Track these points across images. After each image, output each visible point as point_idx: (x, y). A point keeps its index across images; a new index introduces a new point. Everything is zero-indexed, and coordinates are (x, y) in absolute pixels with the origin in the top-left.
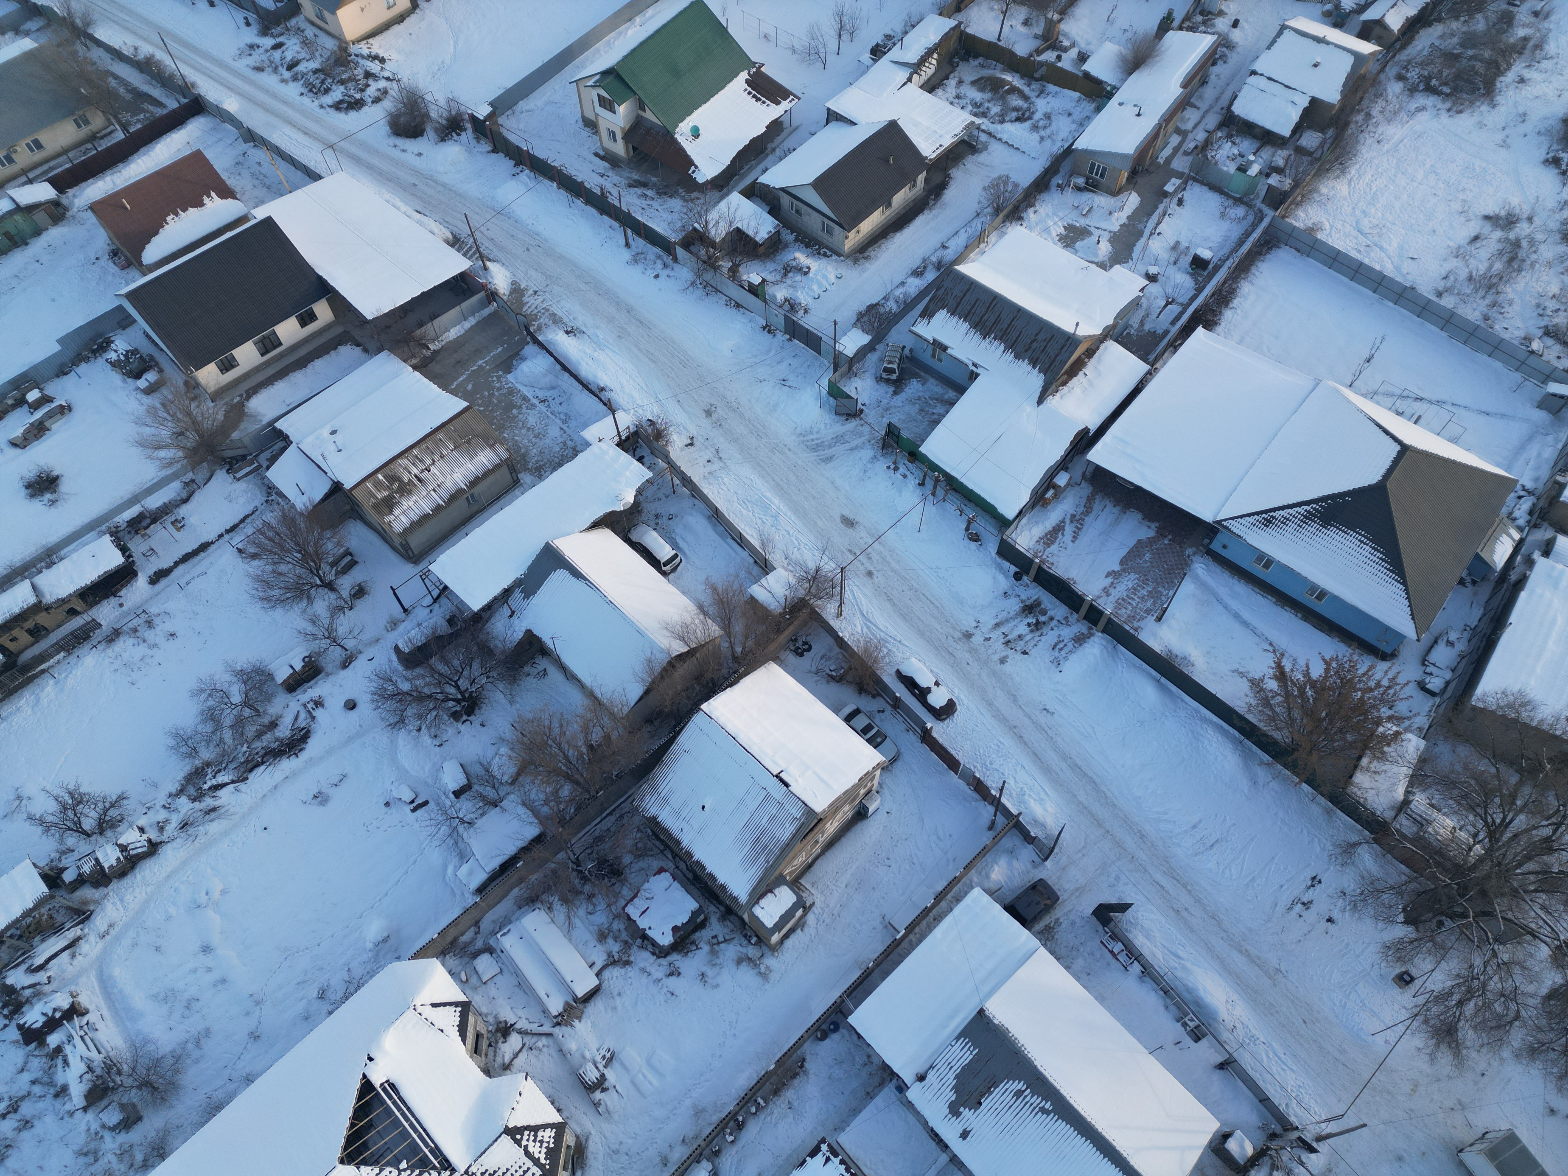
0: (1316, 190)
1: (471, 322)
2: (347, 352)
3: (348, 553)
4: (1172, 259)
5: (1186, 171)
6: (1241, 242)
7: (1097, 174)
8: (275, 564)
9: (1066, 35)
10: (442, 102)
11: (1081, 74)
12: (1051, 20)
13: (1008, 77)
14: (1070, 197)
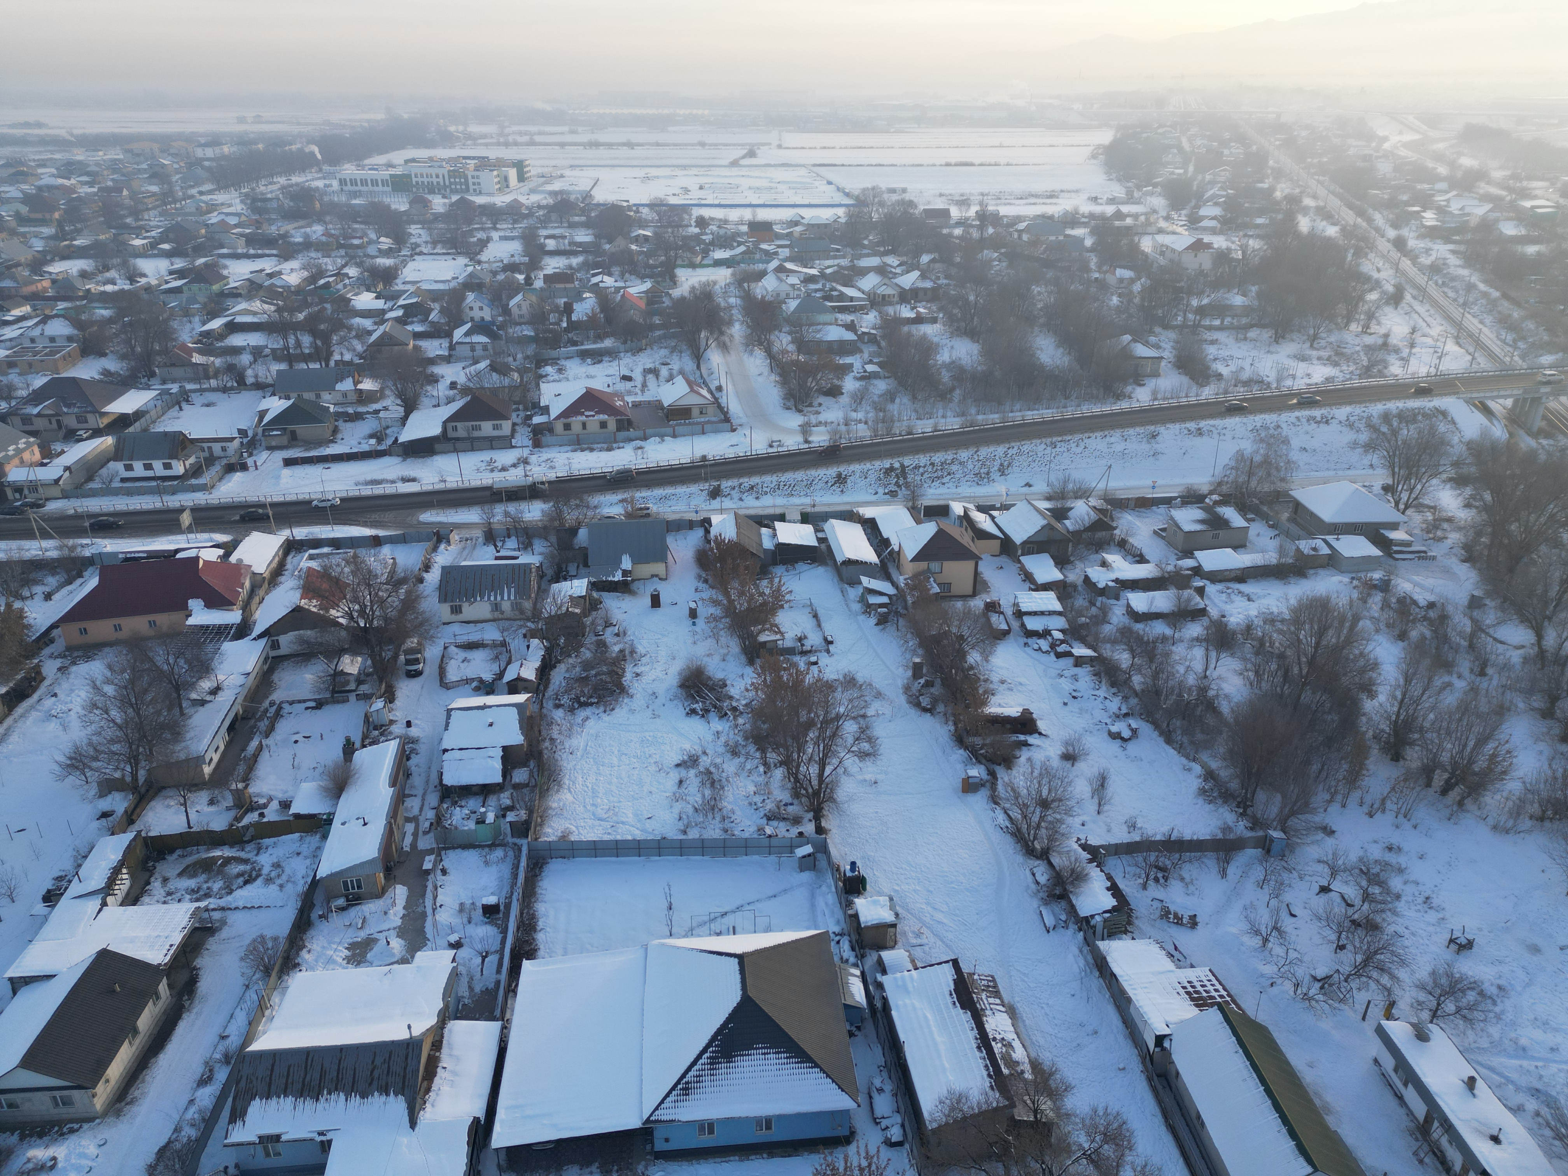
0: (549, 808)
4: (465, 920)
5: (434, 846)
6: (515, 876)
7: (353, 888)
9: (258, 795)
11: (291, 818)
12: (237, 790)
13: (217, 853)
14: (337, 920)
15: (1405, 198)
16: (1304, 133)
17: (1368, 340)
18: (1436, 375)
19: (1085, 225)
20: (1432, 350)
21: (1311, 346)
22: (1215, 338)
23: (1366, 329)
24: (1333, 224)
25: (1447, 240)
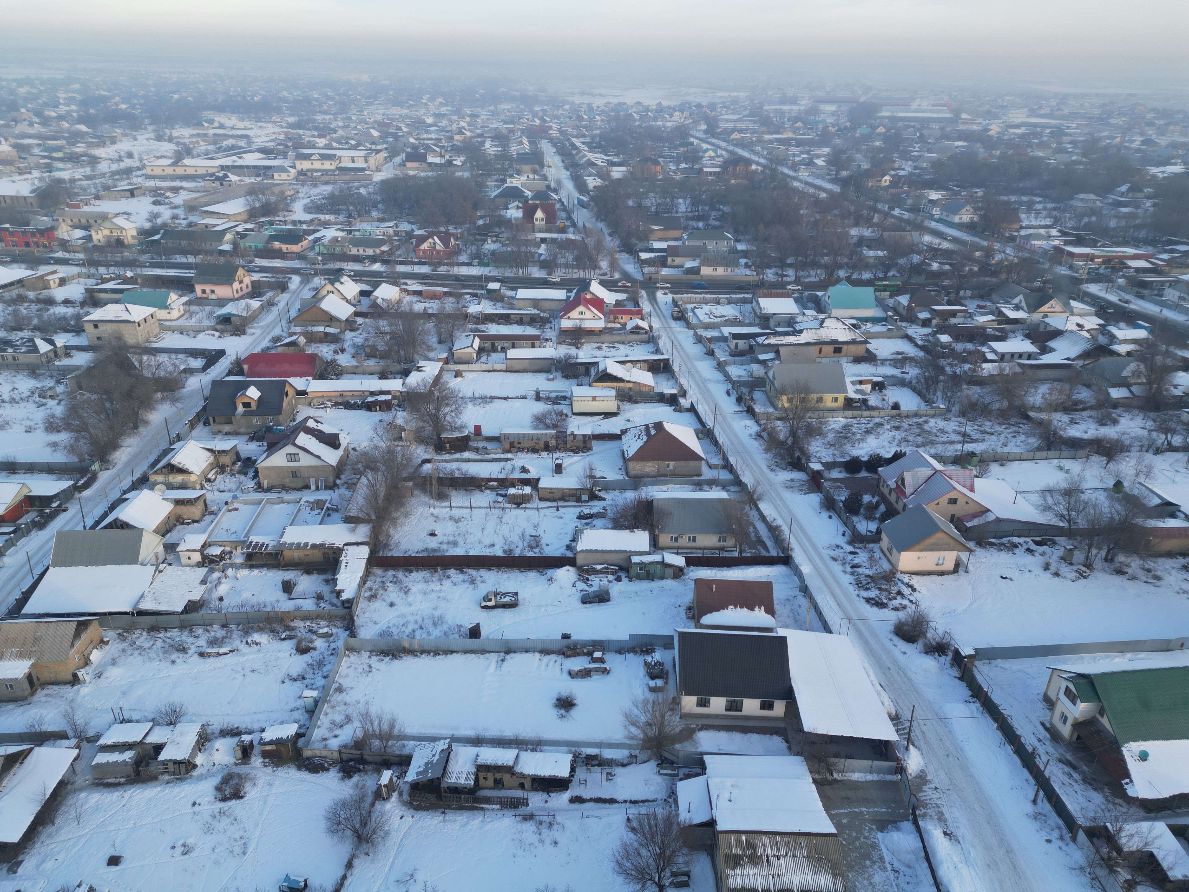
1: (875, 777)
2: (777, 741)
3: (688, 874)
8: (641, 844)
10: (940, 631)
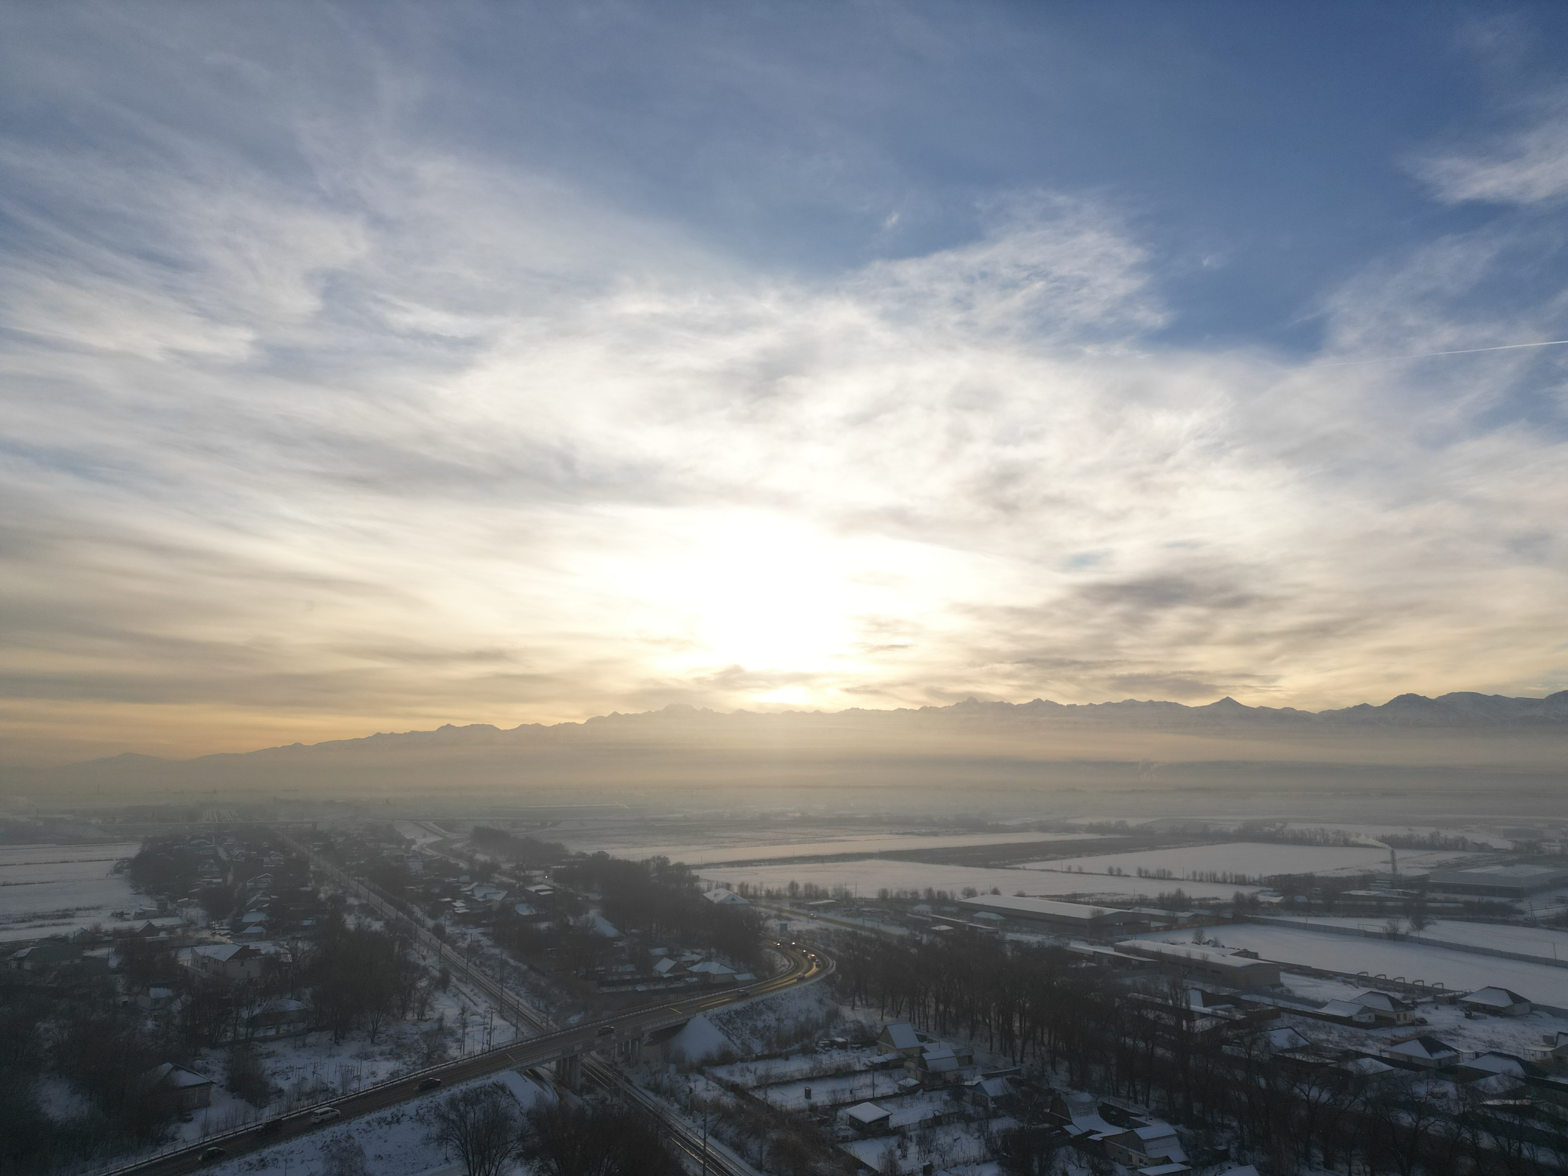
15: (437, 891)
16: (340, 840)
17: (425, 1027)
18: (489, 1051)
19: (108, 944)
20: (482, 1027)
21: (372, 1042)
22: (271, 1050)
23: (421, 1018)
24: (377, 920)
25: (478, 925)
